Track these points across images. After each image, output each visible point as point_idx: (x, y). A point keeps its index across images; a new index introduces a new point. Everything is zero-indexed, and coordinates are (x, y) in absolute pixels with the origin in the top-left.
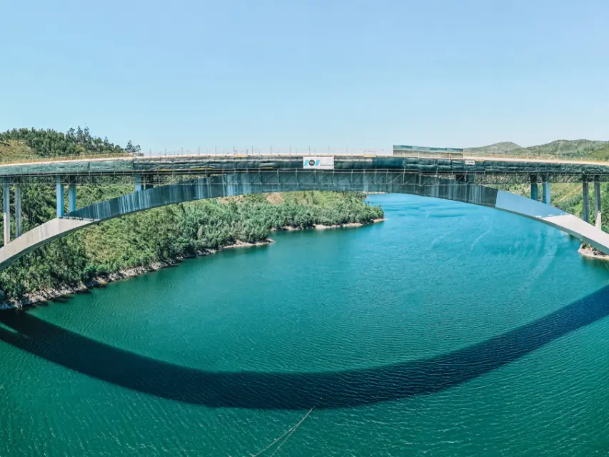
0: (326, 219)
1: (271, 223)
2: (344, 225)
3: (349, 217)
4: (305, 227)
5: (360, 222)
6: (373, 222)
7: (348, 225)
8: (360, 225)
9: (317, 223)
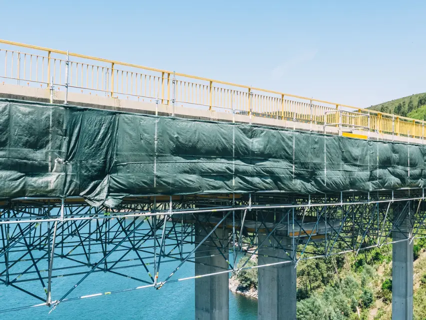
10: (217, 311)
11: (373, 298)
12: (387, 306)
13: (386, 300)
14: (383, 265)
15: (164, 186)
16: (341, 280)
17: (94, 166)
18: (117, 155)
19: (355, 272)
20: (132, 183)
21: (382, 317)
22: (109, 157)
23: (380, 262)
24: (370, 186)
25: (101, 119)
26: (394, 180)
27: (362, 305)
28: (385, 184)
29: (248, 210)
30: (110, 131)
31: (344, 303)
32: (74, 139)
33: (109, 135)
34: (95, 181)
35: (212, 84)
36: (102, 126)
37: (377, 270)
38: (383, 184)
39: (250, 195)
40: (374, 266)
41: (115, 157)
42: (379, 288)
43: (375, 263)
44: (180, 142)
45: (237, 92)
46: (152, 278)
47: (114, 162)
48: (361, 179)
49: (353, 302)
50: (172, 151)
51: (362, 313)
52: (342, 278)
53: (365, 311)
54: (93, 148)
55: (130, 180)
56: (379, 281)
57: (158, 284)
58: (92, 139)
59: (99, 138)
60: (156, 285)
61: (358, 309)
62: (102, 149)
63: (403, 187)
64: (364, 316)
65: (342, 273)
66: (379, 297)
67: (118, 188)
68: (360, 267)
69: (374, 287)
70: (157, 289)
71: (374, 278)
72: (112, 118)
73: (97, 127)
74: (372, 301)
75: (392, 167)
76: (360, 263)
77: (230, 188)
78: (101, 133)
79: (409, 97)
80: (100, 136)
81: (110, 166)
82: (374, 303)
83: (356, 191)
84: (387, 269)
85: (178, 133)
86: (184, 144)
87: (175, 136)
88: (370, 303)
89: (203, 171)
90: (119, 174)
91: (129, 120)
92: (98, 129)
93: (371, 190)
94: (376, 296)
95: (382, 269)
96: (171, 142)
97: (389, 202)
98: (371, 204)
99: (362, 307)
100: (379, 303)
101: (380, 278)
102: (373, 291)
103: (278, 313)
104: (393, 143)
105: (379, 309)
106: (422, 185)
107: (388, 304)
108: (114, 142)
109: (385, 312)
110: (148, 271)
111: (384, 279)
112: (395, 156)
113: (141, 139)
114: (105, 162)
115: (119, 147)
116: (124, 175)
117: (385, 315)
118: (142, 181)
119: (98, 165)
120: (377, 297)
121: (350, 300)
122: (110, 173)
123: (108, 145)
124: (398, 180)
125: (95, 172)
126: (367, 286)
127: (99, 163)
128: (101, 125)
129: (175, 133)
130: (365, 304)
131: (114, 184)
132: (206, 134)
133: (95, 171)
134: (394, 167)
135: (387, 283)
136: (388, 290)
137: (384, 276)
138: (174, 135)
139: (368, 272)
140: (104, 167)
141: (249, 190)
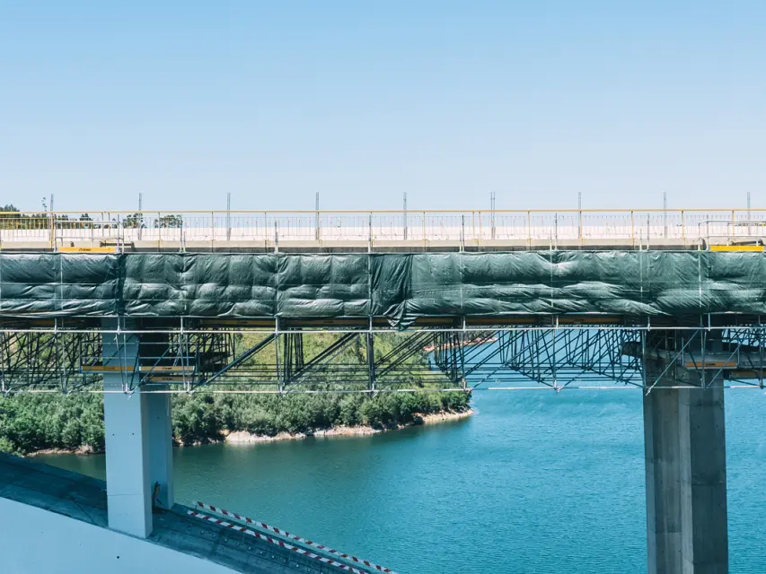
0: (262, 414)
1: (80, 429)
2: (319, 433)
3: (338, 410)
4: (188, 440)
5: (372, 423)
6: (420, 422)
7: (330, 433)
8: (370, 431)
9: (232, 428)
17: (392, 294)
18: (411, 285)
22: (404, 286)
30: (405, 267)
32: (376, 276)
33: (404, 270)
34: (394, 304)
36: (398, 265)
41: (409, 287)
47: (408, 291)
54: (390, 282)
58: (390, 274)
62: (398, 282)
67: (413, 310)
72: (406, 258)
80: (396, 272)
81: (406, 293)
90: (414, 299)
91: (421, 259)
92: (395, 267)
108: (408, 276)
114: (401, 291)
115: (412, 278)
116: (419, 300)
122: (406, 299)
123: (404, 277)
127: (396, 292)
131: (410, 307)
133: (394, 298)
138: (463, 267)
140: (401, 294)
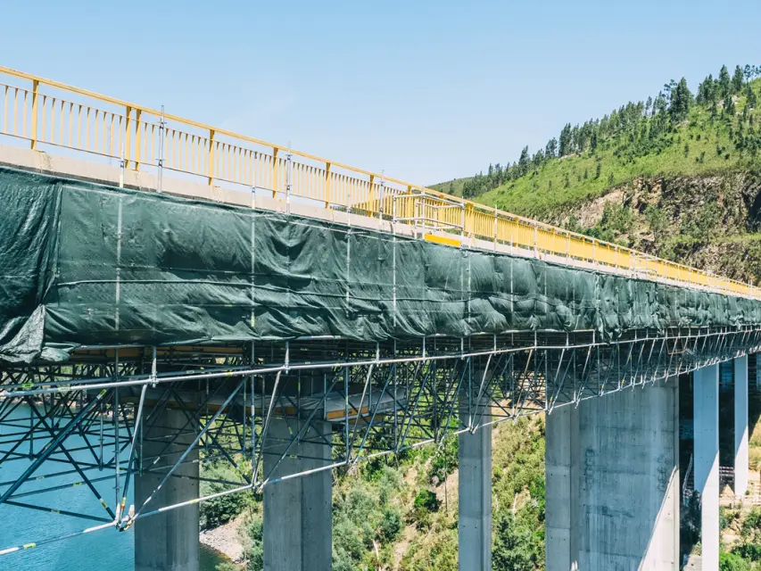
10: (179, 566)
11: (401, 524)
12: (423, 536)
13: (422, 525)
14: (414, 466)
15: (144, 327)
16: (344, 496)
17: (14, 288)
18: (59, 265)
19: (368, 480)
20: (86, 321)
21: (415, 555)
22: (43, 269)
23: (410, 461)
24: (464, 327)
25: (30, 193)
26: (497, 318)
27: (381, 537)
28: (485, 323)
29: (283, 372)
30: (46, 217)
31: (353, 536)
33: (44, 225)
34: (16, 317)
35: (215, 136)
36: (31, 206)
37: (404, 476)
38: (482, 323)
39: (287, 344)
40: (400, 469)
41: (54, 270)
42: (410, 506)
43: (401, 463)
44: (172, 242)
45: (256, 153)
46: (108, 509)
47: (53, 280)
48: (453, 314)
49: (368, 533)
50: (158, 259)
51: (383, 552)
52: (345, 492)
53: (388, 546)
54: (13, 250)
55: (82, 316)
56: (410, 494)
57: (123, 520)
58: (12, 229)
59: (25, 229)
60: (120, 522)
61: (376, 545)
62: (31, 253)
63: (508, 328)
64: (386, 555)
65: (346, 484)
66: (410, 522)
67: (60, 332)
68: (377, 471)
69: (400, 505)
70: (122, 529)
71: (401, 488)
72: (49, 190)
73: (21, 208)
74: (398, 528)
75: (494, 294)
76: (375, 465)
77: (255, 331)
78: (29, 220)
79: (448, 183)
80: (27, 226)
81: (45, 288)
82: (402, 532)
83: (445, 335)
84: (422, 474)
85: (170, 225)
86: (180, 247)
87: (166, 231)
88: (396, 532)
89: (211, 298)
90: (63, 304)
91: (82, 196)
92: (24, 211)
93: (466, 334)
94: (405, 519)
95: (413, 474)
96: (159, 243)
97: (489, 355)
98: (466, 358)
99: (381, 541)
100: (409, 531)
101: (411, 489)
102: (400, 511)
103: (302, 560)
104: (496, 255)
105: (410, 541)
106: (535, 326)
107: (425, 533)
108: (53, 239)
109: (420, 547)
110: (99, 497)
111: (418, 490)
112: (499, 277)
113: (104, 234)
114: (36, 281)
115: (62, 248)
116: (72, 306)
117: (421, 552)
118: (105, 318)
119: (22, 284)
120: (407, 521)
121: (361, 529)
122: (44, 302)
123: (43, 246)
124: (502, 317)
125: (17, 299)
126: (390, 505)
127: (24, 281)
128: (29, 204)
129: (166, 225)
130: (387, 536)
131: (53, 325)
132: (216, 229)
133: (18, 297)
134: (497, 296)
135: (422, 496)
136: (425, 509)
137: (418, 484)
138: (164, 228)
139: (391, 479)
140: (35, 290)
141: (284, 335)
